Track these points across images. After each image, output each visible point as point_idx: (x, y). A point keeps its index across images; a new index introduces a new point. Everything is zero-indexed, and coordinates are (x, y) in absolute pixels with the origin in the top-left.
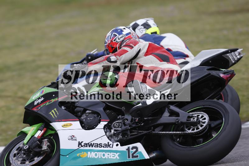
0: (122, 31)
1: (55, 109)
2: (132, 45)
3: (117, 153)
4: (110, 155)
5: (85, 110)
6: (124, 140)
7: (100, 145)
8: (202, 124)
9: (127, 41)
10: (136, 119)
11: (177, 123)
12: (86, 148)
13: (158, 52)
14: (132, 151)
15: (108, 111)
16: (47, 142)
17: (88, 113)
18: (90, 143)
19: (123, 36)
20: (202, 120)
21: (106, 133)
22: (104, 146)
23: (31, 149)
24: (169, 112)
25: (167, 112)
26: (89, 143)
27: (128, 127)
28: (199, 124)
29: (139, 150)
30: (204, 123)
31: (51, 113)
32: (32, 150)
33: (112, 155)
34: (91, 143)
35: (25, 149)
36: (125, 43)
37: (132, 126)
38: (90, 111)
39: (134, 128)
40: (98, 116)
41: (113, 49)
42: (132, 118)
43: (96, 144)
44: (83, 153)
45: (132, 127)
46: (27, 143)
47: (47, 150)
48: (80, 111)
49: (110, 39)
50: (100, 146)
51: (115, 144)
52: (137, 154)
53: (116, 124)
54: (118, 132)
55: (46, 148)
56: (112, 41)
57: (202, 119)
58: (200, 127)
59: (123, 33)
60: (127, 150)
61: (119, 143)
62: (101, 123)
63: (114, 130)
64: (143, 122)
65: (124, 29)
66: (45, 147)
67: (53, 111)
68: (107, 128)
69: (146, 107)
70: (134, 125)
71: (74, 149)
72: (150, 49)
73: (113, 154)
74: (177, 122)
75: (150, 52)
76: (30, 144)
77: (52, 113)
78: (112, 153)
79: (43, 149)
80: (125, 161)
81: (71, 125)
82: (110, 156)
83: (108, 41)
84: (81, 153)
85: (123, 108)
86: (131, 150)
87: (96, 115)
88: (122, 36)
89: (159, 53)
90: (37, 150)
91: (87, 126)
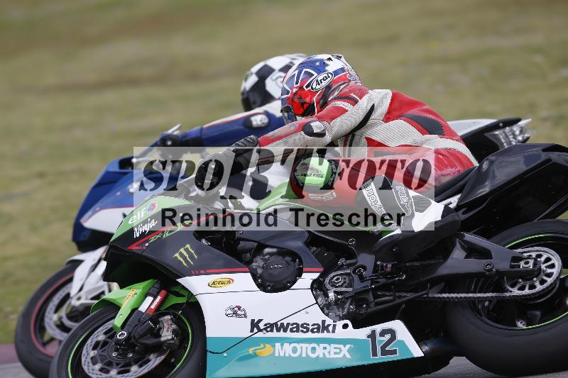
0: (324, 64)
1: (188, 246)
2: (354, 96)
3: (345, 346)
4: (328, 350)
5: (261, 247)
6: (362, 314)
7: (304, 328)
8: (545, 278)
9: (342, 87)
10: (386, 266)
11: (488, 273)
12: (269, 335)
13: (414, 112)
14: (382, 338)
15: (314, 248)
16: (170, 322)
17: (268, 254)
18: (279, 323)
19: (329, 77)
20: (545, 269)
21: (316, 298)
22: (314, 329)
23: (133, 340)
24: (463, 247)
25: (460, 248)
26: (276, 323)
27: (369, 285)
28: (536, 277)
29: (399, 337)
30: (549, 275)
31: (177, 255)
32: (138, 343)
33: (333, 351)
34: (282, 322)
35: (120, 340)
36: (336, 93)
37: (378, 282)
38: (275, 250)
39: (385, 287)
40: (294, 260)
41: (305, 106)
42: (375, 263)
43: (292, 325)
44: (262, 346)
45: (378, 284)
46: (123, 327)
47: (172, 342)
48: (249, 251)
49: (297, 83)
50: (305, 330)
51: (340, 324)
52: (394, 345)
53: (337, 279)
54: (347, 295)
55: (170, 337)
56: (301, 88)
57: (546, 267)
58: (537, 284)
59: (327, 68)
60: (368, 337)
61: (347, 322)
62: (304, 275)
63: (335, 292)
64: (405, 273)
65: (330, 59)
66: (167, 335)
67: (182, 250)
68: (318, 287)
69: (411, 238)
70: (382, 281)
71: (240, 338)
72: (396, 104)
73: (335, 348)
74: (488, 271)
75: (397, 113)
76: (132, 328)
77: (181, 255)
78: (333, 346)
79: (163, 339)
80: (366, 363)
81: (230, 281)
82: (329, 352)
83: (292, 89)
84: (260, 345)
85: (352, 242)
86: (378, 338)
87: (288, 259)
88: (324, 76)
89: (417, 114)
90: (150, 341)
91: (271, 284)
